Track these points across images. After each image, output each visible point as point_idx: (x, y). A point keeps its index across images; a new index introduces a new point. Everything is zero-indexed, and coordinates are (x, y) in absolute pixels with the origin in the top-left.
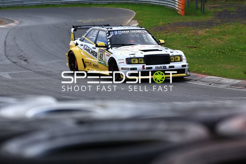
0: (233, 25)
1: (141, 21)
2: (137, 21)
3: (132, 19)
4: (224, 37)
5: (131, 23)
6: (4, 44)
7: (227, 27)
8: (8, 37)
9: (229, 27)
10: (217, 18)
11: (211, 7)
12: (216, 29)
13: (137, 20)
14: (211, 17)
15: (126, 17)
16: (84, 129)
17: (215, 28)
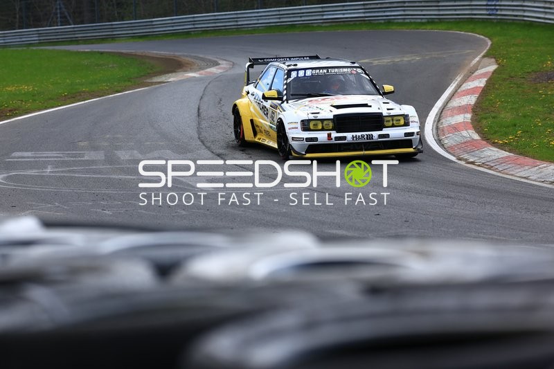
1: (503, 60)
2: (493, 60)
3: (484, 56)
5: (482, 64)
6: (196, 115)
8: (205, 99)
13: (495, 58)
15: (469, 51)
16: (380, 305)
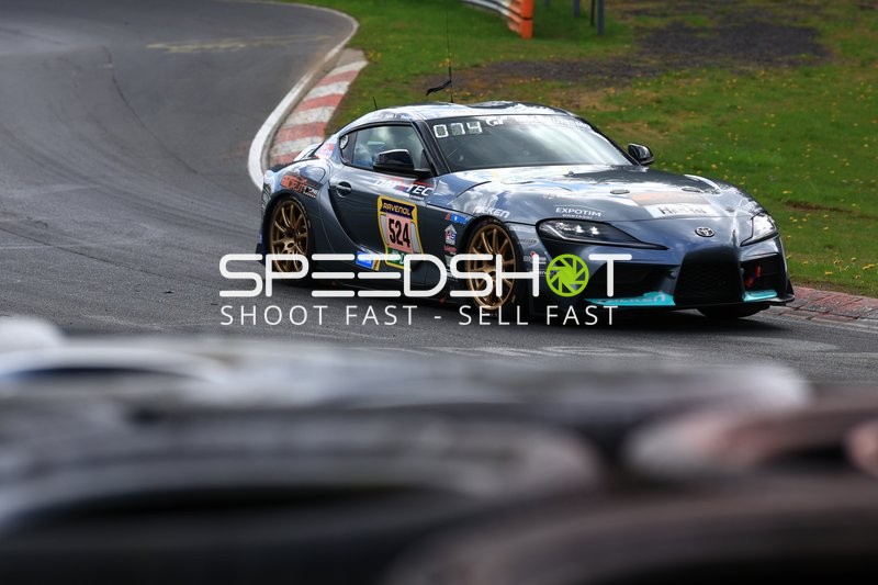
0: (702, 76)
1: (375, 55)
2: (360, 53)
3: (346, 47)
4: (670, 119)
5: (342, 59)
7: (683, 83)
9: (689, 84)
10: (648, 50)
11: (626, 12)
12: (644, 91)
13: (363, 50)
14: (627, 46)
15: (321, 37)
16: (152, 440)
17: (638, 87)
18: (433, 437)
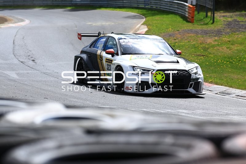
0: (242, 34)
1: (150, 27)
2: (146, 26)
3: (142, 24)
4: (232, 47)
5: (141, 28)
6: (12, 44)
7: (236, 36)
8: (17, 36)
9: (238, 37)
10: (227, 27)
11: (221, 16)
12: (225, 39)
14: (221, 26)
15: (135, 22)
17: (224, 37)
18: (169, 140)
